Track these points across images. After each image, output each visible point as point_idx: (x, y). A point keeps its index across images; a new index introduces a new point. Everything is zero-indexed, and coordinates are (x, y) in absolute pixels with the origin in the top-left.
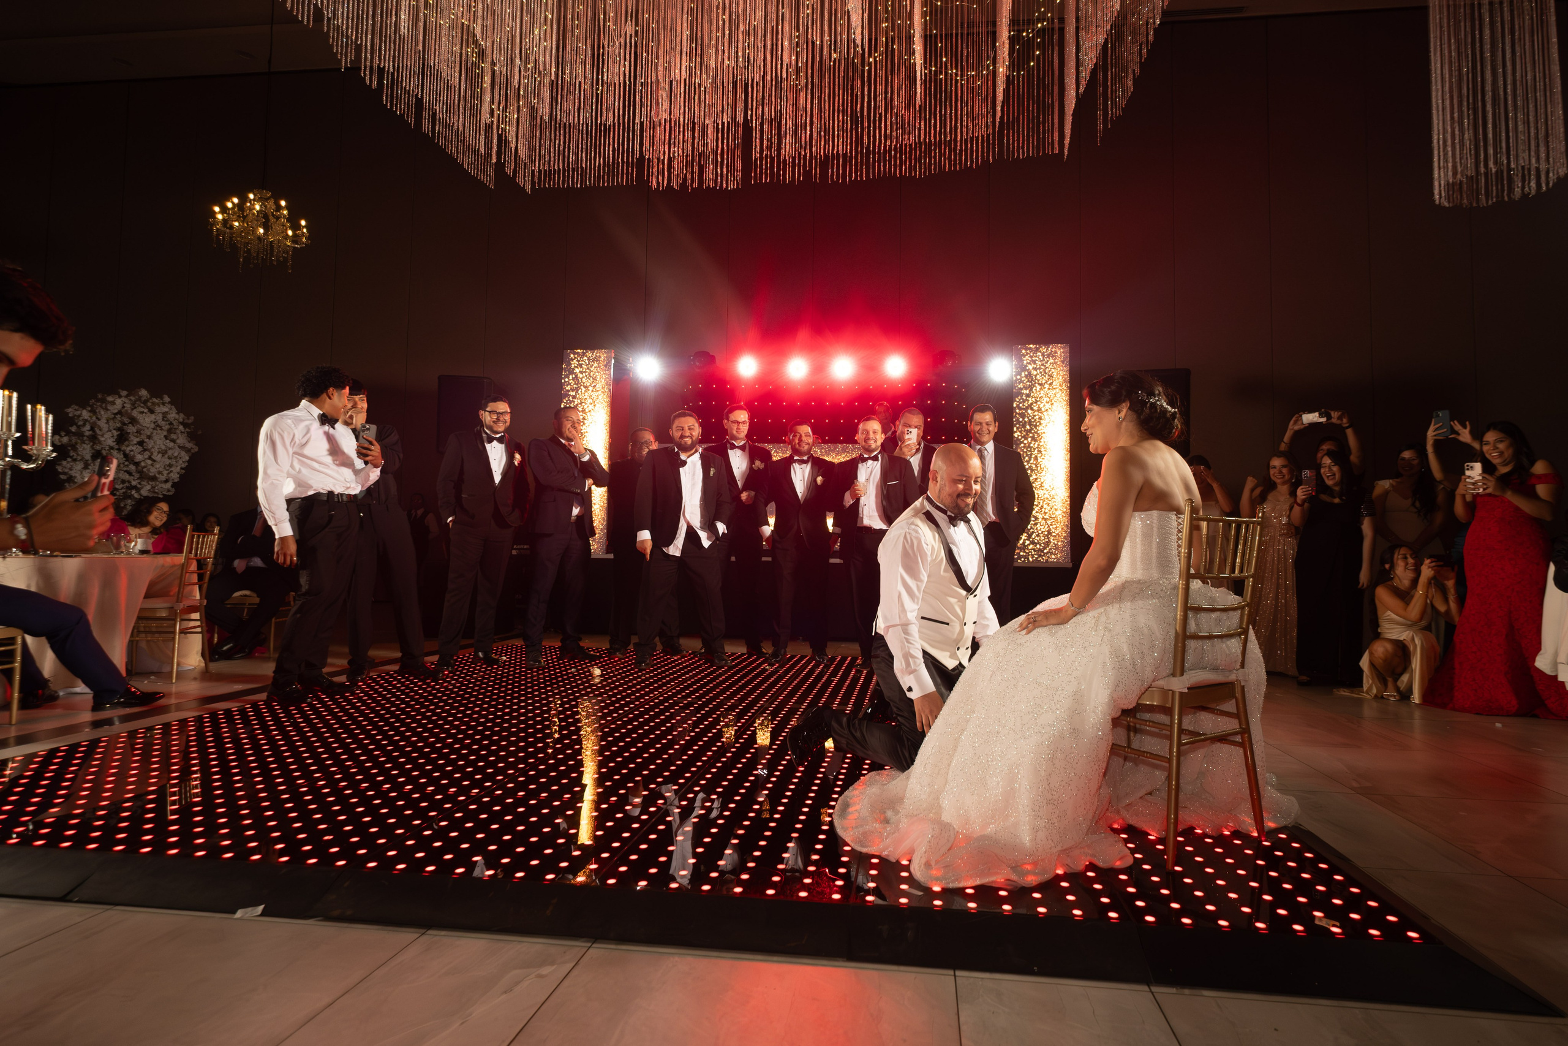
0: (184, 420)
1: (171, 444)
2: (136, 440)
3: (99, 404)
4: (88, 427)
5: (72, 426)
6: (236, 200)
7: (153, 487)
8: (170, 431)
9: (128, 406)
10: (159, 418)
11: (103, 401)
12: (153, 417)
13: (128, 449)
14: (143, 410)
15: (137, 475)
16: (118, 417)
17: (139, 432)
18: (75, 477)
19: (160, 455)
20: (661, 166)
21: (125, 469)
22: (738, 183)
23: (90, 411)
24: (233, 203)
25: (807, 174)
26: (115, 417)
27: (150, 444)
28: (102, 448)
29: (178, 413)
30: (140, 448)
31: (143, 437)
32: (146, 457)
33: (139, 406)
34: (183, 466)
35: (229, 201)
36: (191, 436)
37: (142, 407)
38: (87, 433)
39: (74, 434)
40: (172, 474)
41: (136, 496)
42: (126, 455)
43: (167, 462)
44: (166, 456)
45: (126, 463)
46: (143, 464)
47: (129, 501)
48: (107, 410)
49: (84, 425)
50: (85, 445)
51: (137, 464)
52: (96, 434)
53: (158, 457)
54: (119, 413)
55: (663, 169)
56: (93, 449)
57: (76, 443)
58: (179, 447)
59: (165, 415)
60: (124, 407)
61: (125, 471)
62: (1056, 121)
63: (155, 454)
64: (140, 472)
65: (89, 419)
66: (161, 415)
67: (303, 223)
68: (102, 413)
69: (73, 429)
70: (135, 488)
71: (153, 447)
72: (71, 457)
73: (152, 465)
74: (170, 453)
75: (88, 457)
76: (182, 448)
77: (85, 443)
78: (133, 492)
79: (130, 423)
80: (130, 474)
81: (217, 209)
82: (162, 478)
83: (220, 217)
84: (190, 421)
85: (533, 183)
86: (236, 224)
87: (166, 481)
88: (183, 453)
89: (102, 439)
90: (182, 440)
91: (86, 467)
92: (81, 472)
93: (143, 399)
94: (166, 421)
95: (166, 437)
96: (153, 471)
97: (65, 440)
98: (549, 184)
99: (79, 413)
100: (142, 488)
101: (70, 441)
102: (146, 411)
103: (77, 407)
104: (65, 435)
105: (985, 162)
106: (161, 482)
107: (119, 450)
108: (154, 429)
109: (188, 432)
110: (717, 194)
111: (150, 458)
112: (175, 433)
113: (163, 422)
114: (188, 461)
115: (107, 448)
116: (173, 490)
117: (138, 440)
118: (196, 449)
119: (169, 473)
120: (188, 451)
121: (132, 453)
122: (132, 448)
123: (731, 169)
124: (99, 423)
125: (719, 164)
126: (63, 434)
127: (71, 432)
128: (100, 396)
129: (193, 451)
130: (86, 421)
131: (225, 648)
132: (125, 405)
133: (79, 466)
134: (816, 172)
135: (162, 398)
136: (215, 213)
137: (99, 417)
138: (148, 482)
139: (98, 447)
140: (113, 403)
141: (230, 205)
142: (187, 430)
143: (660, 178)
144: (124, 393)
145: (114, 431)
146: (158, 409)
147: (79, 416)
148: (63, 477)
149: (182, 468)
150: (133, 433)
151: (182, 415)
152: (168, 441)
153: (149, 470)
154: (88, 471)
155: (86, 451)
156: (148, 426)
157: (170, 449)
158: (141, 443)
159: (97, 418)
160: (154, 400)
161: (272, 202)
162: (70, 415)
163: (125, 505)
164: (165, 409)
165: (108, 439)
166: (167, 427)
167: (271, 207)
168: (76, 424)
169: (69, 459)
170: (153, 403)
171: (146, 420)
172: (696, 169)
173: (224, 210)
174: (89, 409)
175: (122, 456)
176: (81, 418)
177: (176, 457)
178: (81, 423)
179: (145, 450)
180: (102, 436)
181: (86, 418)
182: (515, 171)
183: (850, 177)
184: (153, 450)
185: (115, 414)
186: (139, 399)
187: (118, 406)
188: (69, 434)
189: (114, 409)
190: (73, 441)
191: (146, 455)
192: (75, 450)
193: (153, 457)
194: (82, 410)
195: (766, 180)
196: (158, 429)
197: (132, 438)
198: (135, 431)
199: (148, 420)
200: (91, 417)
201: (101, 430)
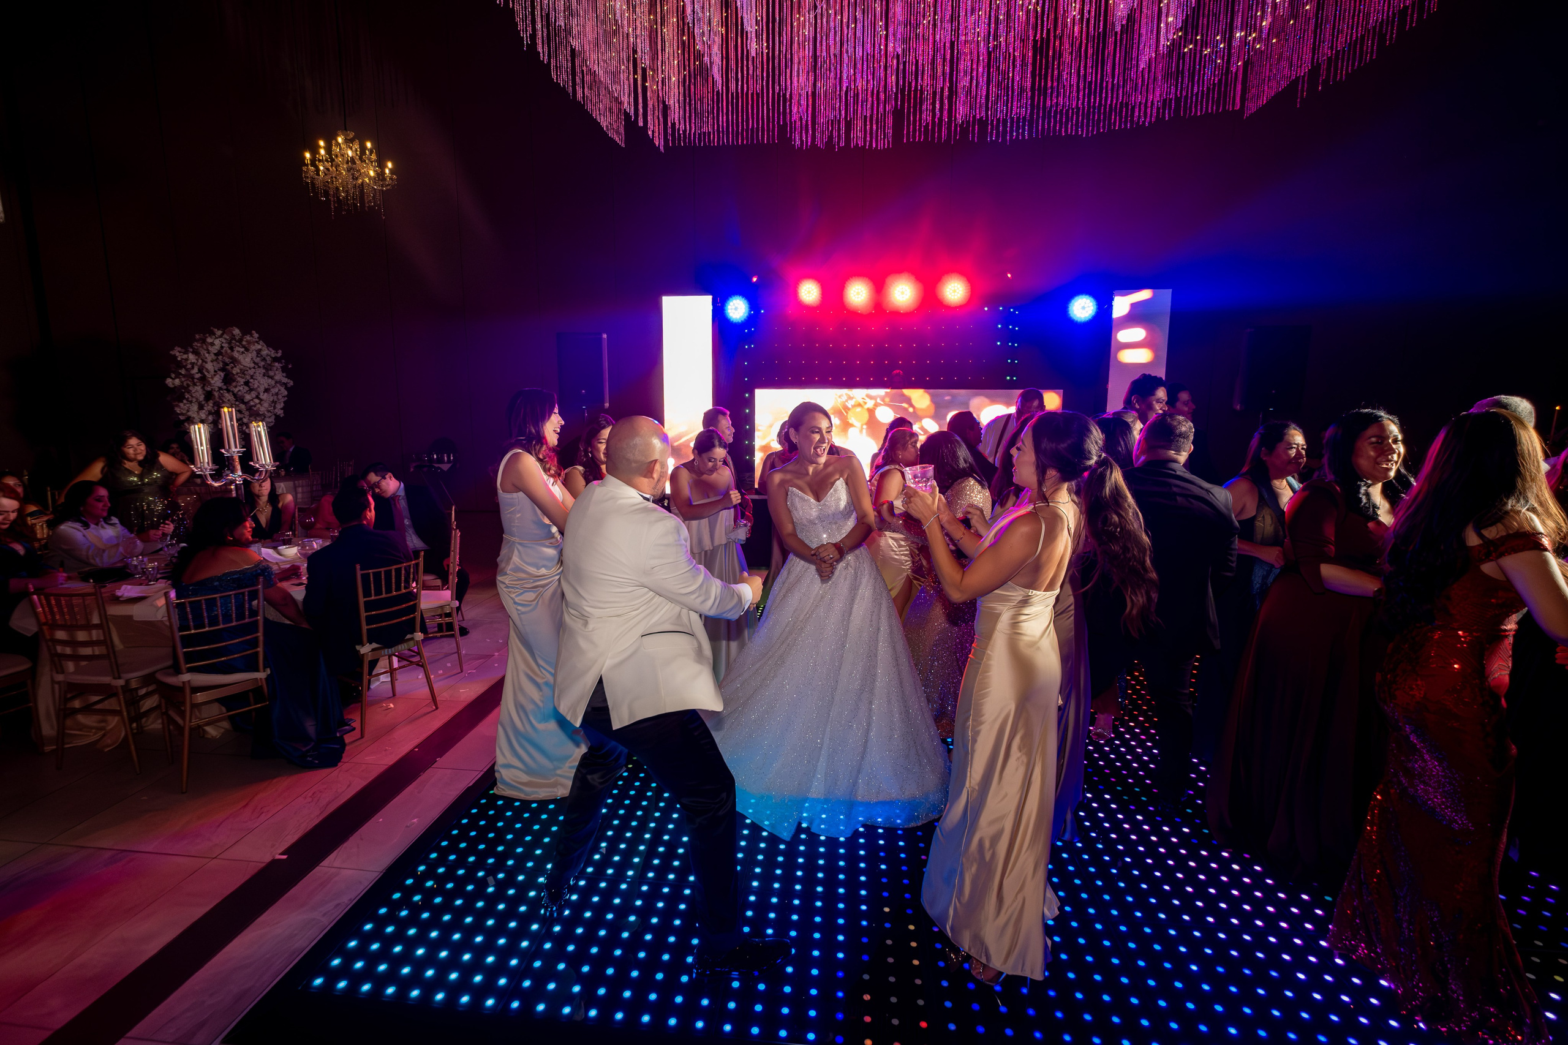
0: (274, 354)
1: (271, 381)
2: (242, 381)
3: (200, 345)
4: (196, 370)
5: (181, 369)
8: (268, 367)
9: (225, 345)
10: (255, 355)
11: (204, 341)
13: (236, 390)
15: (247, 413)
16: (220, 357)
17: (242, 372)
18: (194, 418)
19: (266, 394)
22: (888, 142)
23: (194, 353)
26: (217, 358)
27: (254, 383)
28: (213, 389)
29: (268, 348)
30: (247, 388)
31: (248, 377)
32: (254, 396)
33: (235, 344)
36: (284, 369)
37: (239, 346)
38: (198, 376)
39: (184, 376)
42: (234, 396)
44: (270, 393)
45: (237, 403)
48: (209, 351)
49: (193, 368)
50: (196, 387)
52: (205, 376)
53: (264, 396)
54: (220, 353)
55: (807, 125)
56: (204, 390)
57: (188, 385)
58: (278, 383)
59: (259, 352)
60: (222, 347)
63: (262, 394)
65: (196, 361)
66: (255, 352)
67: (388, 165)
68: (205, 354)
69: (183, 372)
71: (258, 387)
72: (187, 399)
73: (260, 403)
74: (272, 390)
75: (202, 398)
76: (280, 383)
77: (196, 385)
79: (231, 363)
84: (279, 355)
85: (666, 140)
86: (323, 168)
87: (271, 416)
88: (283, 389)
89: (212, 382)
90: (280, 376)
93: (237, 337)
94: (261, 358)
95: (265, 375)
96: (262, 410)
97: (177, 382)
98: (684, 142)
99: (185, 356)
101: (182, 382)
102: (243, 350)
103: (179, 349)
104: (176, 378)
107: (228, 391)
108: (254, 367)
109: (281, 367)
110: (865, 154)
111: (257, 397)
112: (272, 369)
113: (259, 360)
114: (287, 396)
115: (217, 389)
117: (244, 380)
120: (285, 385)
121: (240, 393)
122: (240, 389)
123: (883, 127)
124: (205, 364)
126: (173, 376)
127: (181, 374)
129: (289, 386)
130: (193, 364)
132: (223, 345)
133: (195, 407)
135: (252, 335)
137: (203, 358)
139: (209, 389)
140: (212, 344)
141: (322, 152)
142: (281, 364)
144: (219, 333)
145: (222, 374)
146: (253, 348)
147: (187, 360)
148: (182, 418)
149: (284, 402)
150: (237, 373)
151: (272, 350)
152: (267, 378)
154: (204, 411)
155: (198, 391)
156: (248, 365)
157: (271, 386)
158: (247, 383)
159: (203, 361)
160: (248, 338)
161: (357, 144)
162: (179, 359)
164: (259, 347)
165: (217, 381)
166: (263, 363)
167: (356, 150)
168: (185, 367)
170: (249, 342)
171: (246, 360)
174: (191, 350)
176: (189, 361)
177: (277, 394)
178: (189, 366)
179: (251, 390)
180: (212, 378)
181: (193, 360)
183: (1011, 135)
184: (259, 389)
185: (216, 354)
186: (233, 337)
187: (217, 347)
188: (178, 375)
189: (214, 349)
190: (185, 384)
191: (254, 394)
192: (189, 392)
193: (261, 397)
194: (186, 352)
195: (920, 138)
196: (256, 367)
197: (239, 379)
198: (239, 371)
199: (248, 359)
200: (197, 360)
201: (208, 372)
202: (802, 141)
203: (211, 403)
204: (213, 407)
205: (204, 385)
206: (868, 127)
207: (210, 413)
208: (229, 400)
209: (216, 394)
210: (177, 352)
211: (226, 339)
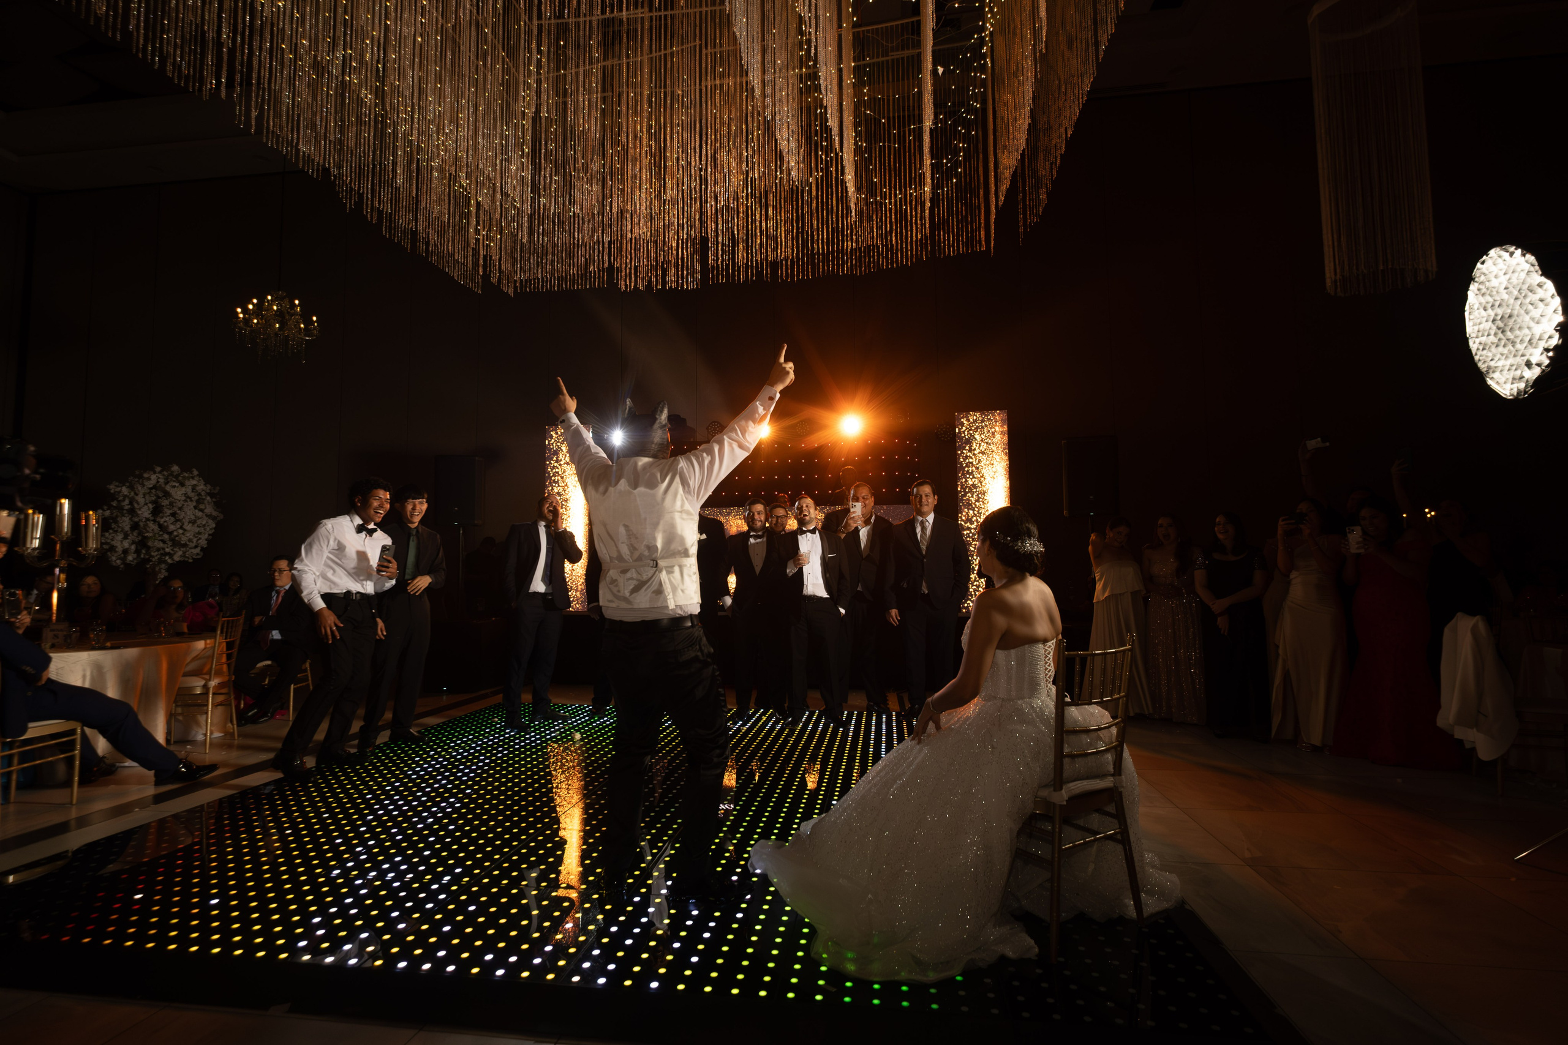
0: (210, 490)
1: (200, 514)
2: (169, 512)
3: (136, 480)
4: (127, 502)
6: (255, 301)
7: (184, 553)
8: (200, 501)
9: (162, 480)
10: (189, 490)
11: (141, 477)
12: (184, 489)
13: (162, 521)
14: (174, 484)
15: (170, 543)
16: (153, 491)
17: (171, 504)
18: (116, 547)
19: (190, 525)
20: (628, 271)
21: (160, 538)
22: (697, 284)
23: (128, 487)
24: (253, 304)
25: (759, 274)
26: (150, 492)
27: (181, 515)
28: (140, 520)
29: (205, 485)
30: (173, 519)
31: (175, 509)
32: (178, 526)
33: (171, 480)
34: (210, 532)
35: (250, 303)
36: (217, 505)
37: (174, 481)
38: (127, 507)
40: (200, 541)
41: (169, 561)
42: (160, 526)
43: (197, 530)
44: (196, 525)
45: (161, 533)
46: (175, 533)
47: (163, 566)
48: (144, 486)
49: (124, 500)
50: (125, 518)
51: (170, 533)
52: (134, 508)
53: (188, 526)
54: (155, 487)
55: (630, 273)
56: (132, 521)
58: (207, 516)
59: (194, 487)
60: (158, 482)
61: (160, 540)
62: (982, 221)
63: (186, 524)
64: (173, 540)
65: (128, 494)
66: (190, 487)
67: (315, 318)
68: (140, 488)
69: (114, 504)
70: (169, 554)
71: (184, 518)
72: (112, 529)
73: (183, 534)
74: (199, 522)
75: (127, 528)
76: (209, 516)
77: (123, 516)
78: (167, 558)
79: (164, 496)
80: (164, 542)
81: (239, 310)
82: (192, 545)
83: (241, 316)
84: (216, 491)
85: (515, 288)
86: (255, 321)
87: (196, 547)
88: (210, 521)
89: (140, 512)
90: (209, 510)
91: (126, 537)
92: (122, 542)
93: (175, 474)
94: (195, 492)
95: (195, 508)
96: (184, 539)
97: (107, 513)
98: (530, 289)
99: (118, 489)
100: (175, 554)
101: (112, 514)
102: (177, 485)
103: (117, 484)
104: (108, 509)
105: (919, 259)
106: (191, 548)
107: (154, 521)
108: (185, 501)
109: (214, 502)
110: (678, 294)
111: (181, 528)
112: (203, 503)
113: (193, 494)
114: (215, 528)
115: (144, 520)
116: (202, 554)
117: (171, 511)
118: (221, 517)
119: (198, 540)
120: (214, 518)
121: (166, 524)
122: (166, 519)
123: (692, 272)
124: (137, 498)
125: (680, 267)
126: (105, 508)
128: (137, 472)
129: (218, 519)
130: (125, 496)
131: (250, 714)
132: (159, 480)
133: (120, 536)
134: (767, 272)
135: (191, 472)
136: (237, 313)
137: (137, 492)
138: (179, 548)
139: (136, 520)
140: (149, 479)
141: (251, 307)
142: (214, 500)
143: (628, 283)
144: (158, 469)
145: (151, 506)
146: (187, 483)
147: (120, 492)
149: (209, 535)
150: (166, 505)
151: (209, 487)
152: (197, 511)
153: (180, 538)
155: (126, 523)
156: (179, 498)
157: (199, 518)
158: (173, 515)
159: (135, 493)
160: (185, 474)
161: (287, 301)
162: (112, 491)
163: (160, 569)
164: (194, 482)
165: (145, 513)
166: (196, 498)
167: (286, 306)
168: (117, 499)
169: (111, 531)
170: (184, 478)
171: (178, 493)
172: (659, 272)
173: (245, 311)
174: (128, 484)
175: (157, 527)
177: (204, 526)
178: (121, 498)
179: (177, 521)
180: (140, 509)
181: (125, 493)
182: (499, 279)
183: (798, 276)
184: (184, 520)
185: (151, 489)
186: (172, 474)
187: (153, 481)
188: (110, 507)
189: (150, 484)
190: (115, 514)
191: (178, 525)
192: (116, 522)
193: (185, 527)
194: (124, 485)
195: (722, 280)
196: (188, 500)
197: (166, 510)
198: (168, 503)
199: (179, 493)
200: (130, 493)
201: (138, 504)
202: (626, 285)
203: (135, 534)
204: (137, 537)
205: (133, 516)
206: (680, 273)
207: (133, 542)
208: (153, 530)
209: (141, 524)
210: (112, 488)
211: (164, 475)
